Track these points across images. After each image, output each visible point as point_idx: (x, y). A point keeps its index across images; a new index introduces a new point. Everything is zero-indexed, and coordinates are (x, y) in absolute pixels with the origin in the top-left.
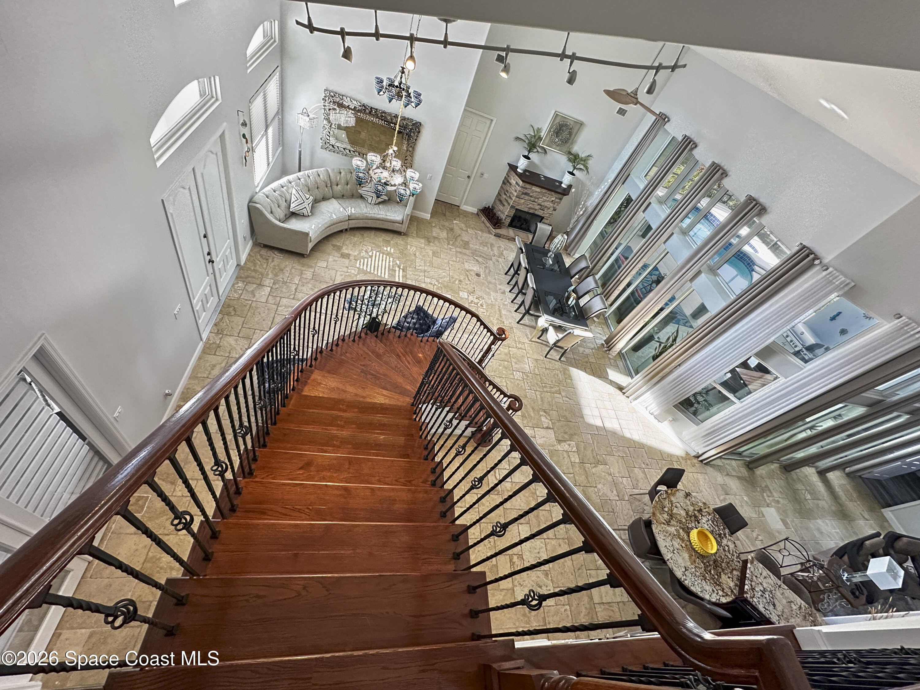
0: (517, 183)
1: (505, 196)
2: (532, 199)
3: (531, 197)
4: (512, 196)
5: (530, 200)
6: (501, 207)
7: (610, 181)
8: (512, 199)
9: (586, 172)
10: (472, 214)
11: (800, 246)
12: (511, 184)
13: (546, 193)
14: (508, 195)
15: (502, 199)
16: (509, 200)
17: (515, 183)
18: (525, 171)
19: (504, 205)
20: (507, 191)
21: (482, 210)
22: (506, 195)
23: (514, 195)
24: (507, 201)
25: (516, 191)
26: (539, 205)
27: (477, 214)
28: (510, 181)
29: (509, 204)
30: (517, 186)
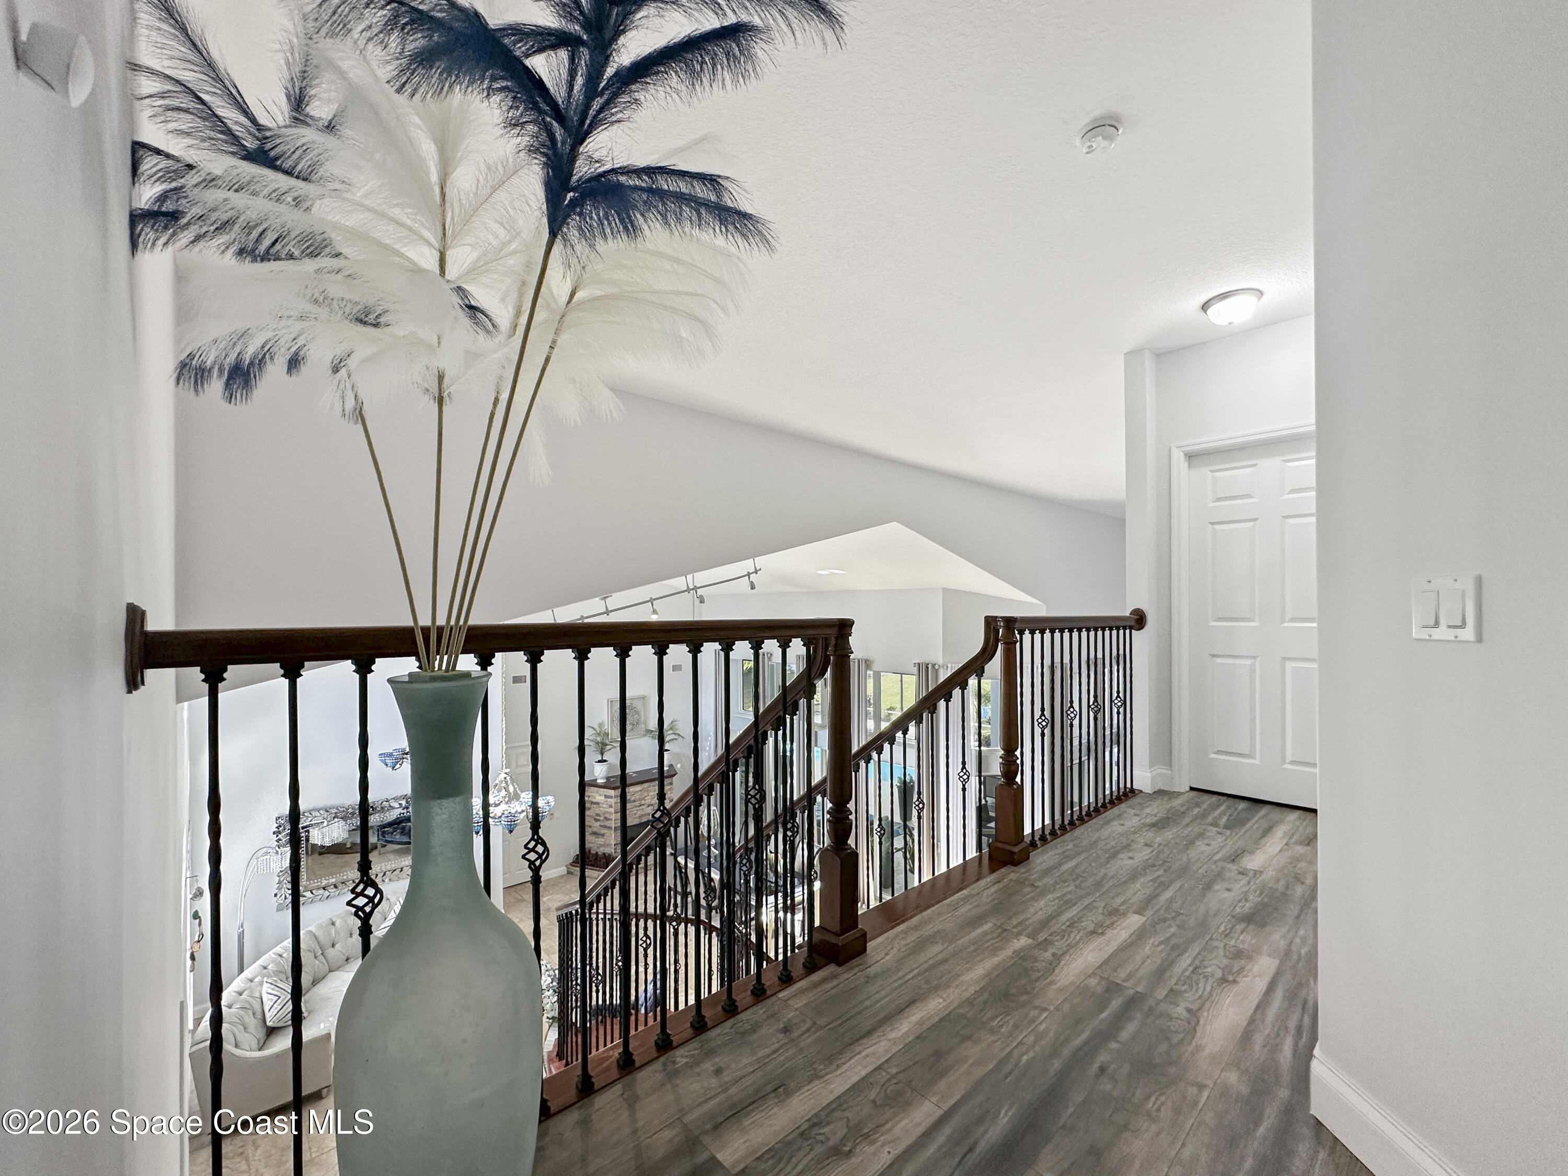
0: (606, 797)
1: (598, 824)
2: (637, 803)
3: (634, 801)
4: (607, 816)
5: (636, 806)
6: (601, 841)
7: (712, 734)
8: (611, 820)
9: (680, 739)
10: (561, 877)
11: (917, 665)
12: (597, 803)
13: (649, 786)
14: (602, 818)
15: (595, 830)
16: (607, 824)
17: (603, 798)
18: (608, 778)
19: (603, 835)
20: (598, 815)
21: (574, 862)
22: (599, 820)
23: (611, 813)
24: (605, 827)
25: (611, 807)
26: (649, 806)
27: (569, 873)
28: (594, 801)
29: (610, 828)
30: (609, 800)
